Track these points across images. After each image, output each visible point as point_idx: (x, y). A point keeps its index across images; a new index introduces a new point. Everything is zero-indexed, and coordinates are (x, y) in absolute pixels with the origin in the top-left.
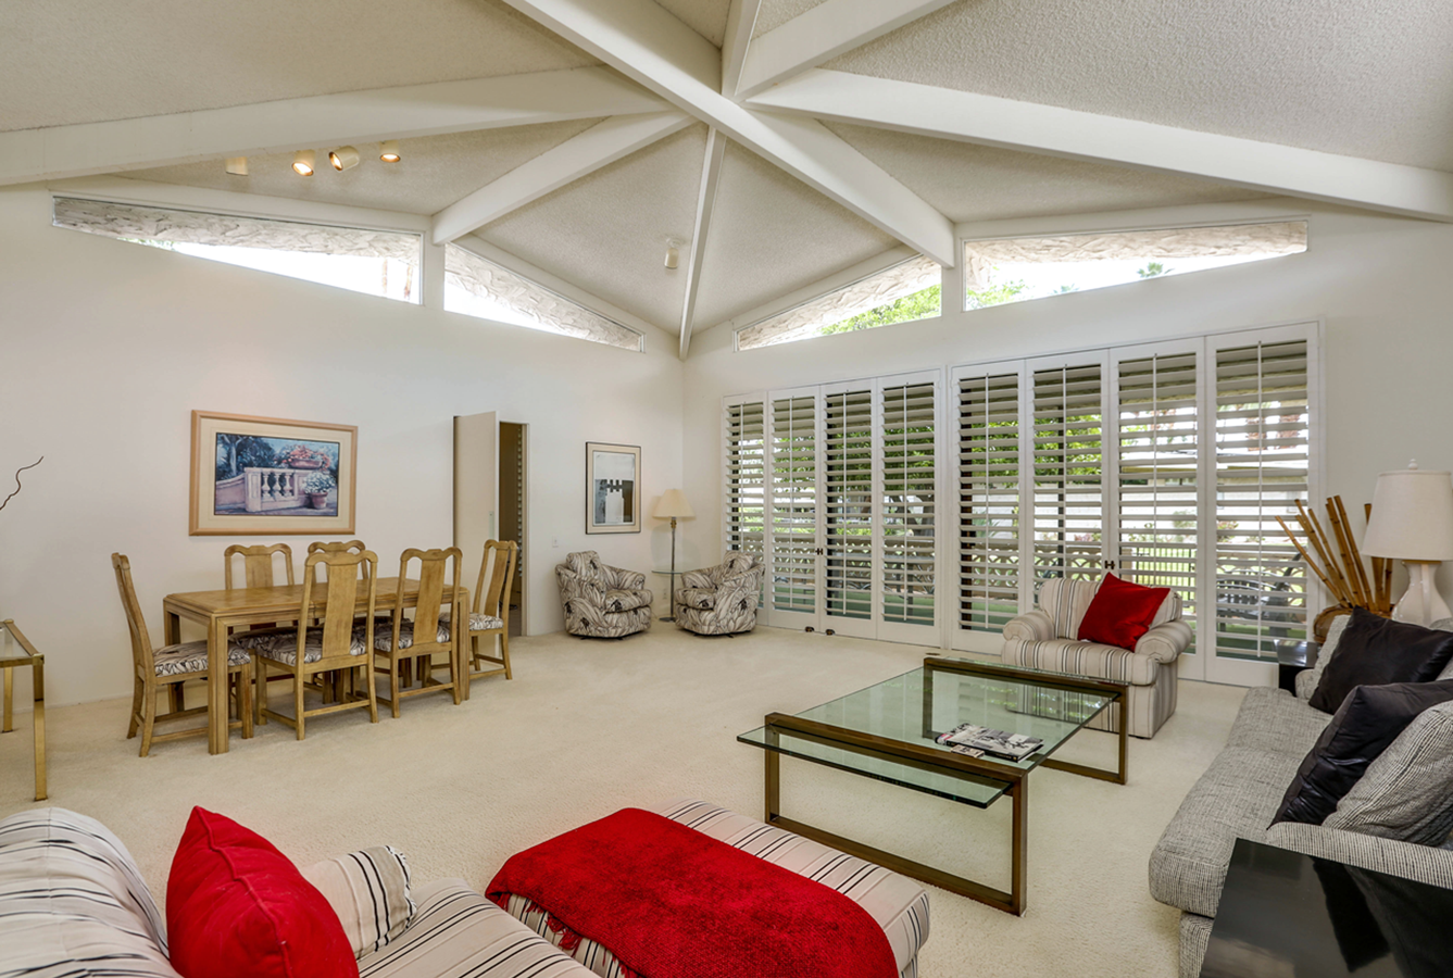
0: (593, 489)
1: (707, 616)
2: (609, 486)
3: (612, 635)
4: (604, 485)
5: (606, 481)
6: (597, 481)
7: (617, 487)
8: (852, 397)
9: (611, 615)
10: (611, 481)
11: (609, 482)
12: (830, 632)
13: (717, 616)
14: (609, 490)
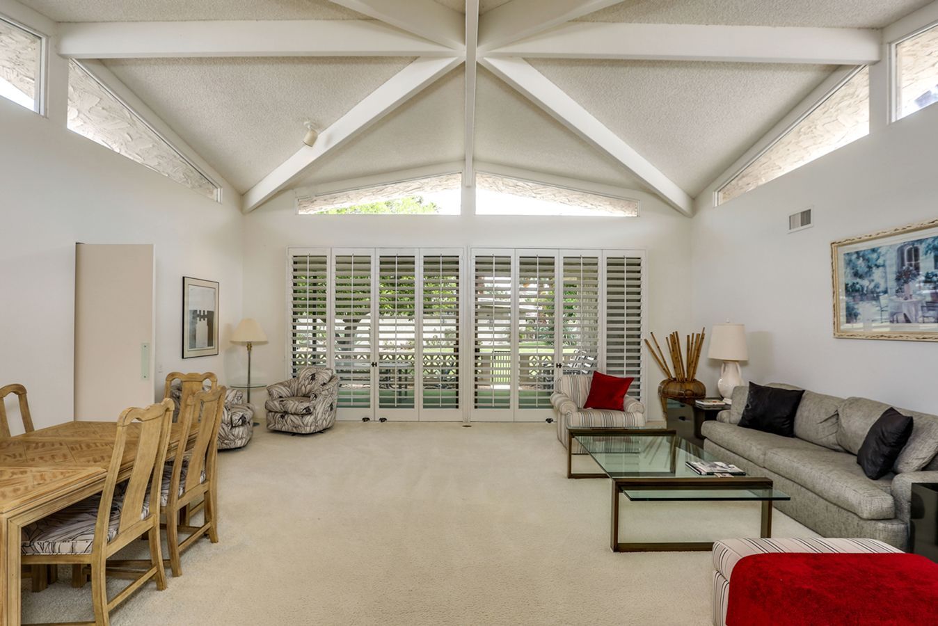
0: (188, 318)
1: (309, 419)
2: (198, 316)
3: (239, 446)
4: (195, 314)
5: (196, 311)
6: (191, 311)
7: (203, 317)
8: (401, 259)
9: (237, 429)
10: (200, 311)
11: (198, 313)
12: (383, 420)
13: (316, 418)
14: (198, 319)
